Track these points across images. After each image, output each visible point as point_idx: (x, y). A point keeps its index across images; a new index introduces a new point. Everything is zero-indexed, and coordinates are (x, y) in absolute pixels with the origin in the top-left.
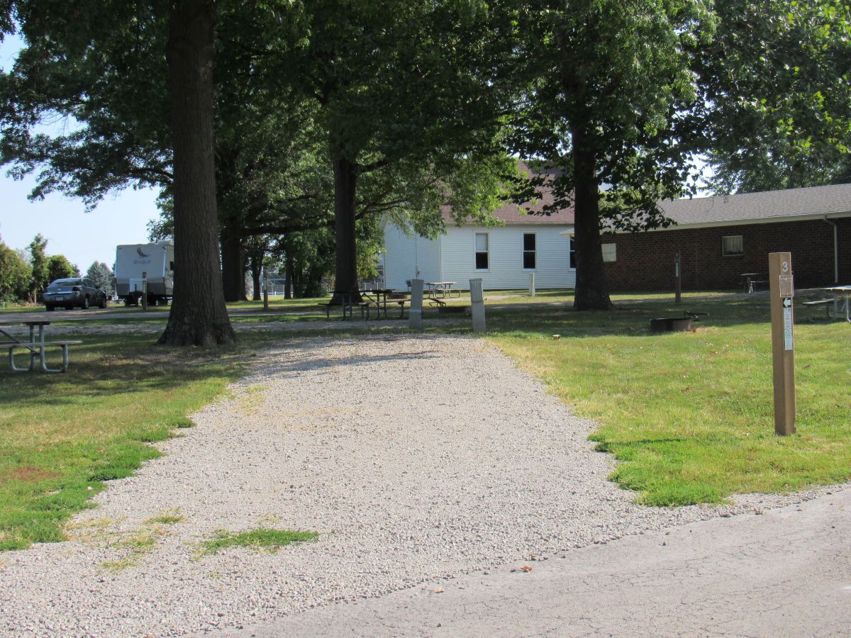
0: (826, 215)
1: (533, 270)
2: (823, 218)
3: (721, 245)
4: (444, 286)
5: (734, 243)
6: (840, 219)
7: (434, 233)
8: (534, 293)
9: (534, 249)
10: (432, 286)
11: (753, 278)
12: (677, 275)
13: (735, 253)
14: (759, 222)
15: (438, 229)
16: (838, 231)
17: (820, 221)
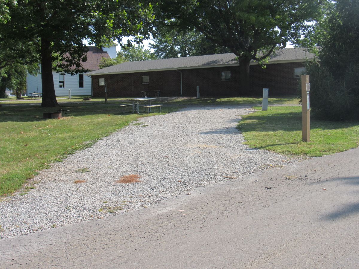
0: (177, 68)
1: (83, 88)
2: (176, 69)
3: (141, 80)
4: (38, 94)
5: (146, 79)
6: (183, 70)
7: (36, 74)
8: (71, 97)
9: (83, 80)
10: (32, 95)
11: (147, 93)
12: (105, 91)
13: (147, 83)
14: (154, 71)
15: (37, 72)
16: (182, 74)
17: (175, 70)
